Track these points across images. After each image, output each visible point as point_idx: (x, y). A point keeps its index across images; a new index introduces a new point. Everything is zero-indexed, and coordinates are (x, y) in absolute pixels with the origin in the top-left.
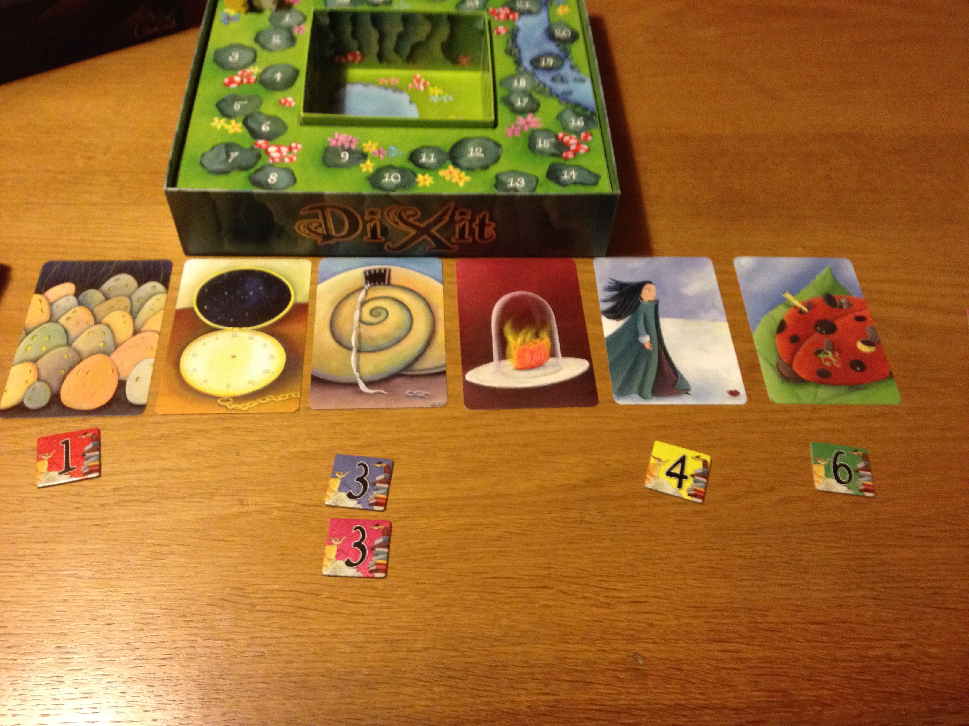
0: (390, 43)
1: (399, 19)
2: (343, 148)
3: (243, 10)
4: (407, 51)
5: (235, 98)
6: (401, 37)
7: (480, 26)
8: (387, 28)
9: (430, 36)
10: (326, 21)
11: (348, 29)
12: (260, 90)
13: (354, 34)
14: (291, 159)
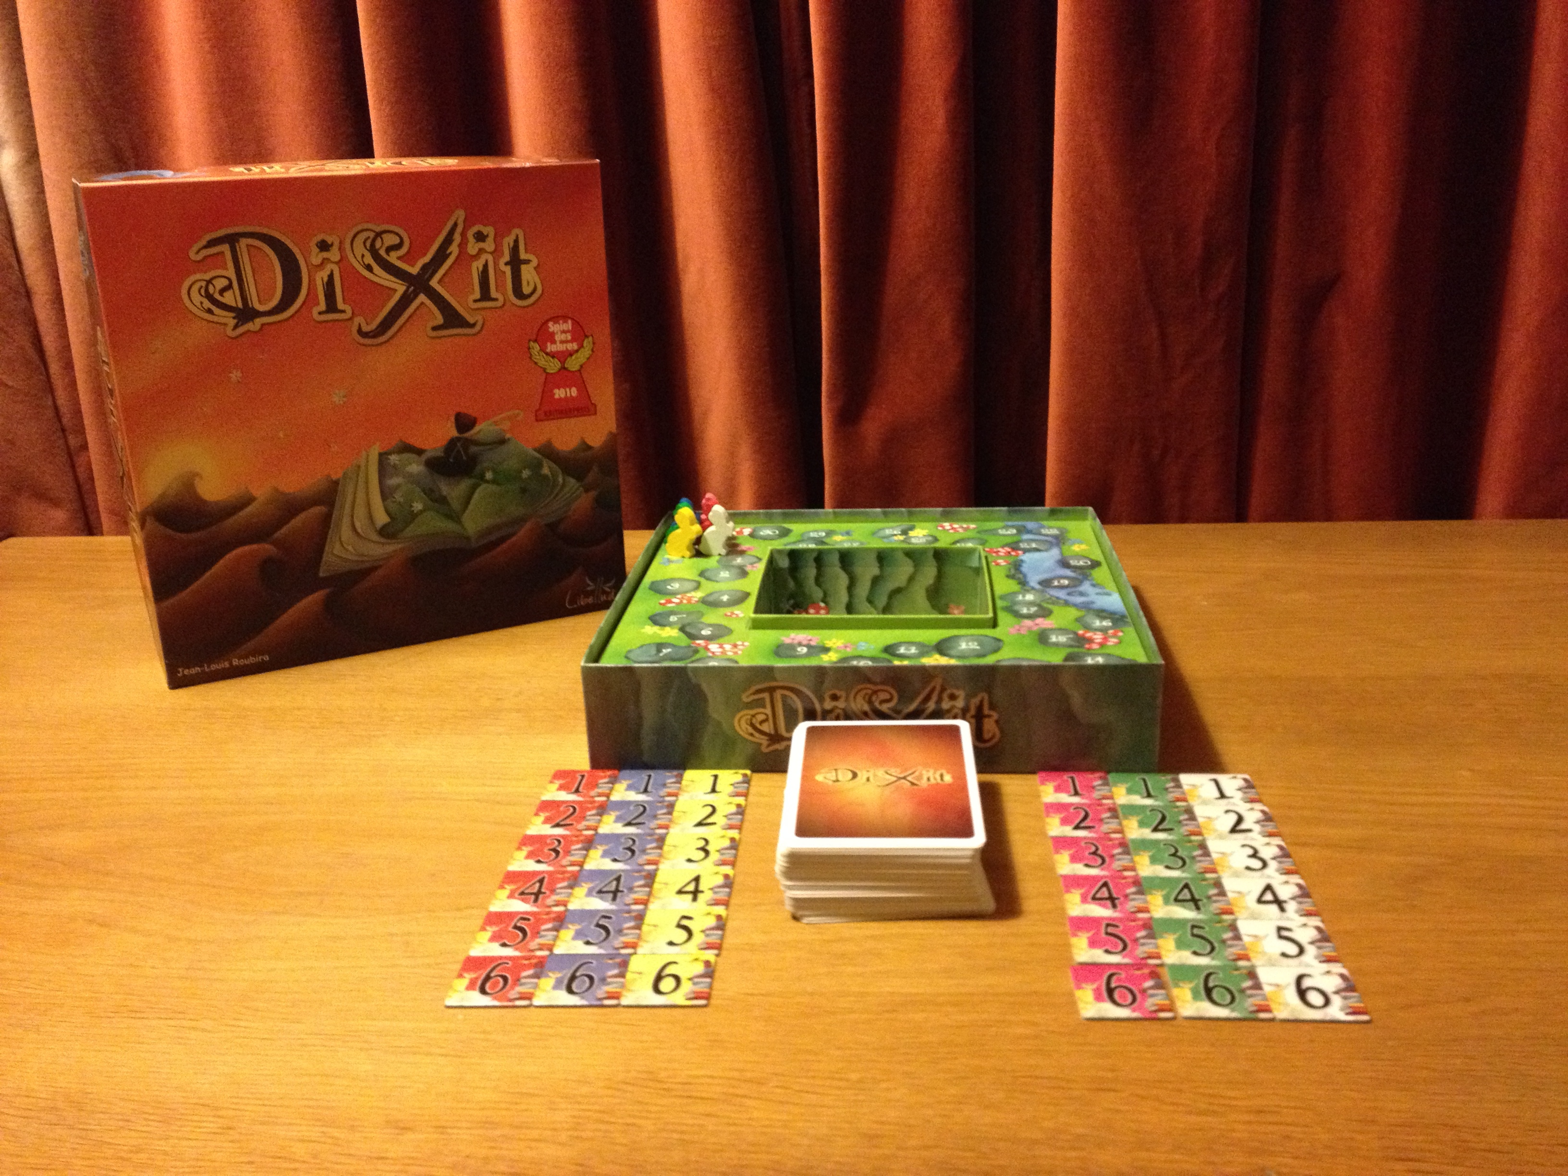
0: (863, 589)
1: (873, 556)
2: (800, 644)
3: (688, 554)
4: (882, 601)
5: (672, 613)
6: (876, 581)
7: (975, 563)
8: (858, 570)
9: (911, 579)
10: (784, 563)
11: (810, 572)
12: (703, 608)
13: (818, 581)
14: (736, 653)
